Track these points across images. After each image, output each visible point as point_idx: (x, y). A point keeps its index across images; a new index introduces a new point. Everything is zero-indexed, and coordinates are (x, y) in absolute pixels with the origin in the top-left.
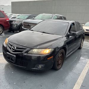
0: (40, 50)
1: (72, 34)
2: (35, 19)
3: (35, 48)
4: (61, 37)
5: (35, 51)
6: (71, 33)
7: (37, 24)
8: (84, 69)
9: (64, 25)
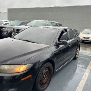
0: (12, 66)
1: (62, 43)
3: (4, 64)
4: (47, 47)
5: (6, 67)
6: (61, 41)
8: (78, 87)
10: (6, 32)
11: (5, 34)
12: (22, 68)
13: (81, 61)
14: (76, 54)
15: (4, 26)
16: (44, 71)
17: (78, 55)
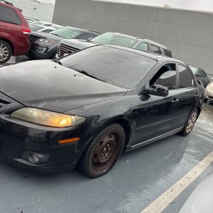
0: (47, 114)
1: (155, 90)
2: (91, 42)
3: (33, 105)
4: (123, 92)
5: (34, 113)
6: (155, 87)
7: (79, 50)
9: (144, 63)
10: (45, 49)
11: (42, 52)
12: (64, 122)
13: (194, 142)
14: (186, 124)
15: (43, 34)
16: (106, 140)
17: (192, 128)
